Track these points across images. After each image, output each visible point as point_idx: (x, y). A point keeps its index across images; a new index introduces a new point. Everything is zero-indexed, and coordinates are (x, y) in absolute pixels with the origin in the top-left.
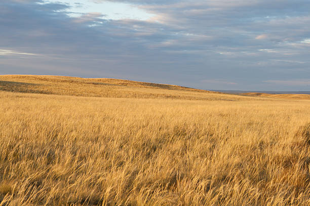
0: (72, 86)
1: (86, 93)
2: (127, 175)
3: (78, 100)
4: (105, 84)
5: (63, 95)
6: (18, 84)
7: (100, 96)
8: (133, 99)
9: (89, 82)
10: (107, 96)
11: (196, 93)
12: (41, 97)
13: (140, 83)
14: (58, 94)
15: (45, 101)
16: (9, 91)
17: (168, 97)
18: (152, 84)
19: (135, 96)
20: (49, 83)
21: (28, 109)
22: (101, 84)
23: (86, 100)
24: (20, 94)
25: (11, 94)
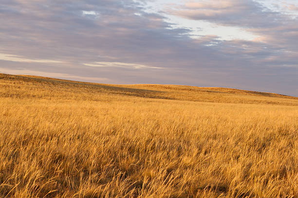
0: (191, 93)
1: (202, 99)
2: (243, 167)
3: (196, 105)
4: (217, 92)
5: (183, 100)
6: (148, 92)
7: (213, 102)
8: (240, 104)
9: (204, 90)
10: (219, 102)
11: (293, 100)
12: (166, 102)
13: (246, 92)
14: (179, 99)
15: (169, 105)
16: (141, 97)
17: (269, 103)
18: (255, 92)
19: (241, 102)
20: (172, 90)
21: (157, 111)
22: (214, 92)
23: (203, 105)
24: (151, 99)
25: (143, 99)
